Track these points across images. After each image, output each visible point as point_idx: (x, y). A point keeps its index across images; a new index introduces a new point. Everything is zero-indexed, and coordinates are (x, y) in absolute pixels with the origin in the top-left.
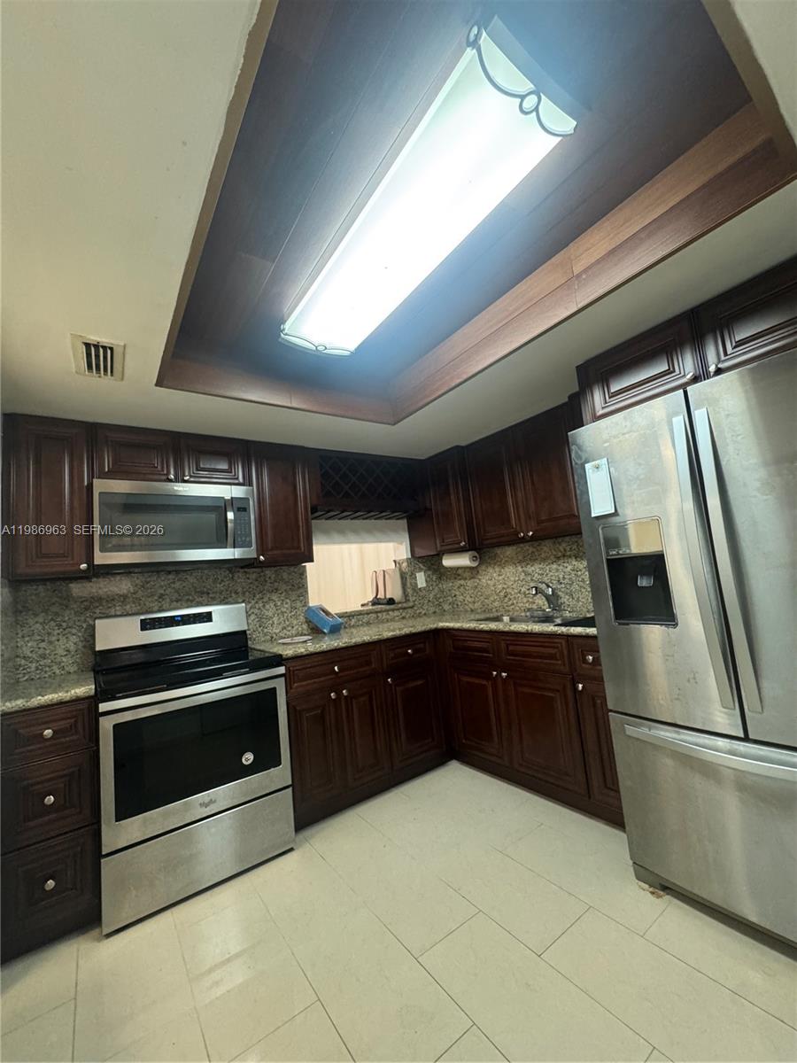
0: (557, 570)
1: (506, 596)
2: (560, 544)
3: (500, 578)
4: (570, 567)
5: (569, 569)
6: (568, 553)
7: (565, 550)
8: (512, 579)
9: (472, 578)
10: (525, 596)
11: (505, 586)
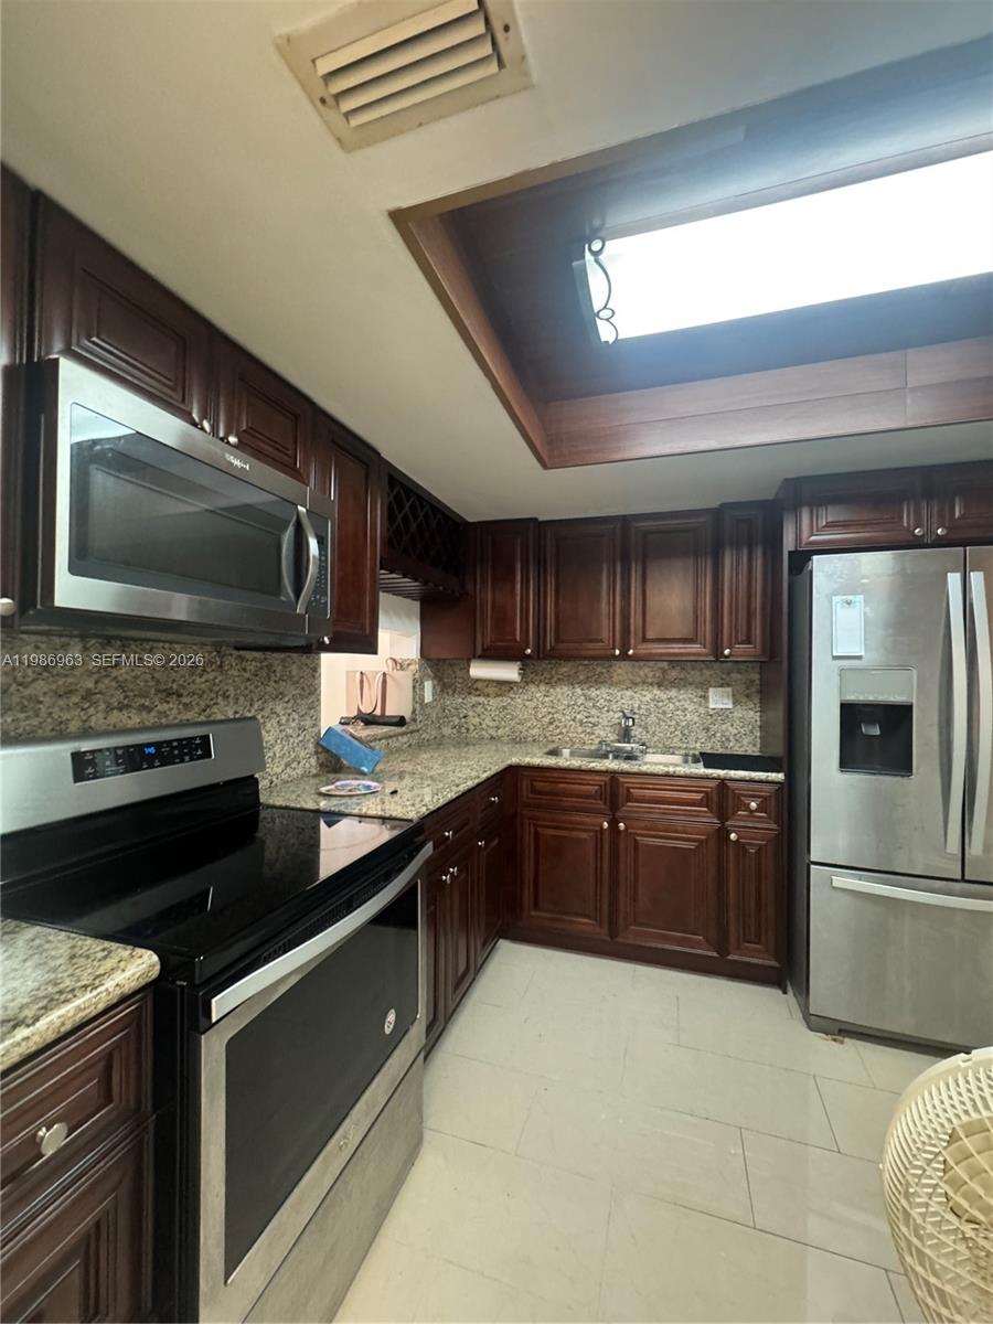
0: (632, 698)
1: (551, 723)
2: (640, 668)
3: (547, 699)
4: (649, 697)
5: (647, 698)
6: (650, 680)
7: (646, 676)
8: (566, 702)
9: (501, 695)
10: (581, 725)
11: (553, 711)
